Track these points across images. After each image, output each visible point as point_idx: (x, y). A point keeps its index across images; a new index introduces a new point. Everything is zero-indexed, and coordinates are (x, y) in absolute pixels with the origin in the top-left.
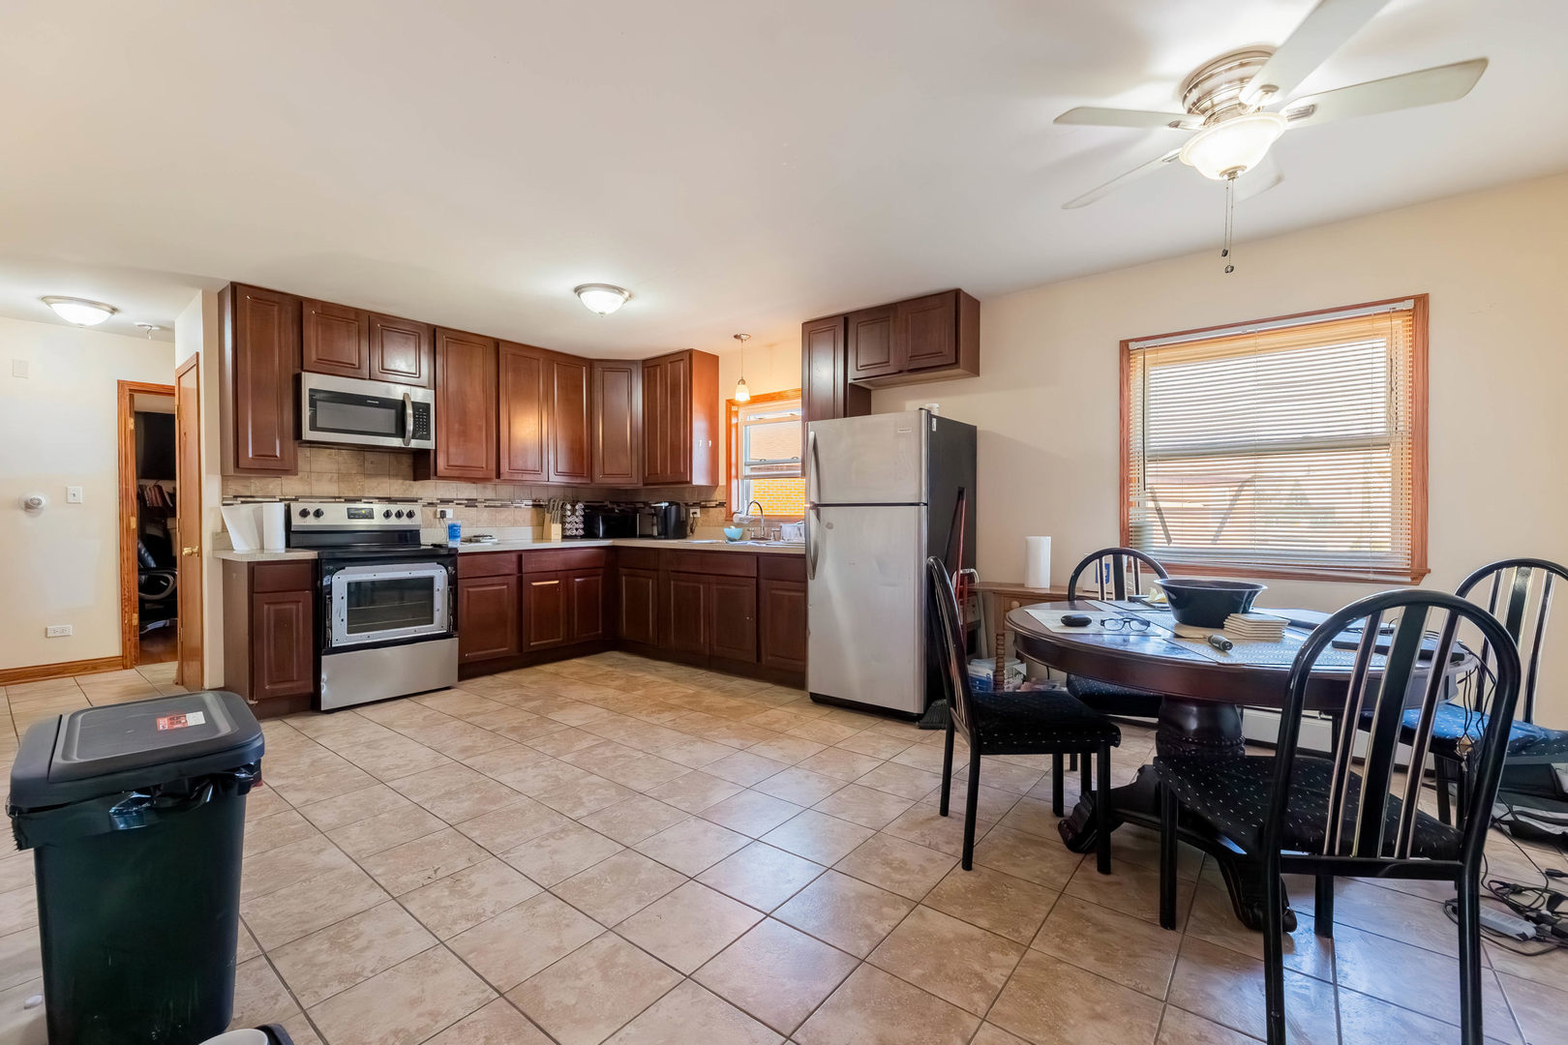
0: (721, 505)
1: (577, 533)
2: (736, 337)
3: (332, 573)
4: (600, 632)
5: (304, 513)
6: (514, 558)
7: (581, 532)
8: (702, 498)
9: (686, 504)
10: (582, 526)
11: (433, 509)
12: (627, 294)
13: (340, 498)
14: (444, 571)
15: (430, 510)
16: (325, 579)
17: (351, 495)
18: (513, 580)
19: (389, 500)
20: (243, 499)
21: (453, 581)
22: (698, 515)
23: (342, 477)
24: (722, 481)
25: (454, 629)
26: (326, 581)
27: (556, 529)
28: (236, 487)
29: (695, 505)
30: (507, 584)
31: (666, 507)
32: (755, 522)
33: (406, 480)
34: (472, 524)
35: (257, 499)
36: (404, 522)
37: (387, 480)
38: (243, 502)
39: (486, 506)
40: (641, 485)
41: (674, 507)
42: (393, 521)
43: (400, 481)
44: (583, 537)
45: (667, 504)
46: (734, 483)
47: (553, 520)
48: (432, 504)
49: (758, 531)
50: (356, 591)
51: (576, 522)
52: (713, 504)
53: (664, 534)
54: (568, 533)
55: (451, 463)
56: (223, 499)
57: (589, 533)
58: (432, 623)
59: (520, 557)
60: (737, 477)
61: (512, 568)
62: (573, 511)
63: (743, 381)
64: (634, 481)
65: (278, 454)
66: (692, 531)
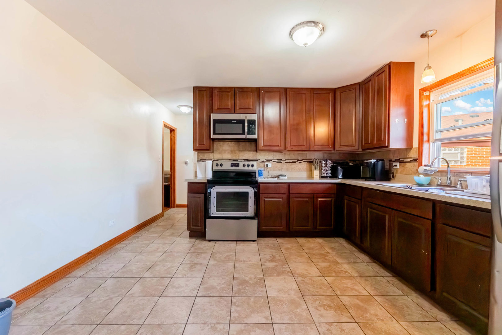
0: (415, 160)
1: (328, 175)
2: (423, 36)
3: (211, 188)
4: (332, 227)
5: (217, 165)
6: (286, 186)
7: (330, 175)
8: (402, 156)
9: (390, 161)
10: (330, 172)
11: (263, 163)
12: (321, 26)
13: (231, 159)
14: (253, 190)
15: (262, 164)
16: (209, 190)
17: (234, 158)
18: (285, 196)
19: (248, 160)
20: (203, 160)
21: (257, 195)
22: (398, 167)
23: (232, 152)
24: (416, 144)
25: (257, 216)
26: (209, 191)
27: (316, 173)
28: (202, 156)
29: (396, 161)
30: (282, 198)
31: (375, 162)
32: (442, 172)
33: (254, 152)
34: (280, 170)
35: (206, 160)
36: (250, 168)
37: (247, 152)
38: (203, 161)
39: (285, 162)
40: (360, 150)
41: (380, 163)
42: (246, 168)
43: (252, 153)
44: (330, 177)
45: (375, 161)
46: (425, 146)
47: (316, 169)
48: (264, 161)
49: (443, 179)
50: (220, 195)
51: (327, 171)
52: (409, 160)
53: (373, 178)
54: (323, 175)
55: (265, 144)
56: (198, 160)
57: (334, 175)
58: (248, 212)
59: (289, 186)
60: (428, 141)
61: (285, 190)
62: (326, 164)
63: (429, 67)
64: (357, 148)
65: (205, 144)
66: (393, 177)
